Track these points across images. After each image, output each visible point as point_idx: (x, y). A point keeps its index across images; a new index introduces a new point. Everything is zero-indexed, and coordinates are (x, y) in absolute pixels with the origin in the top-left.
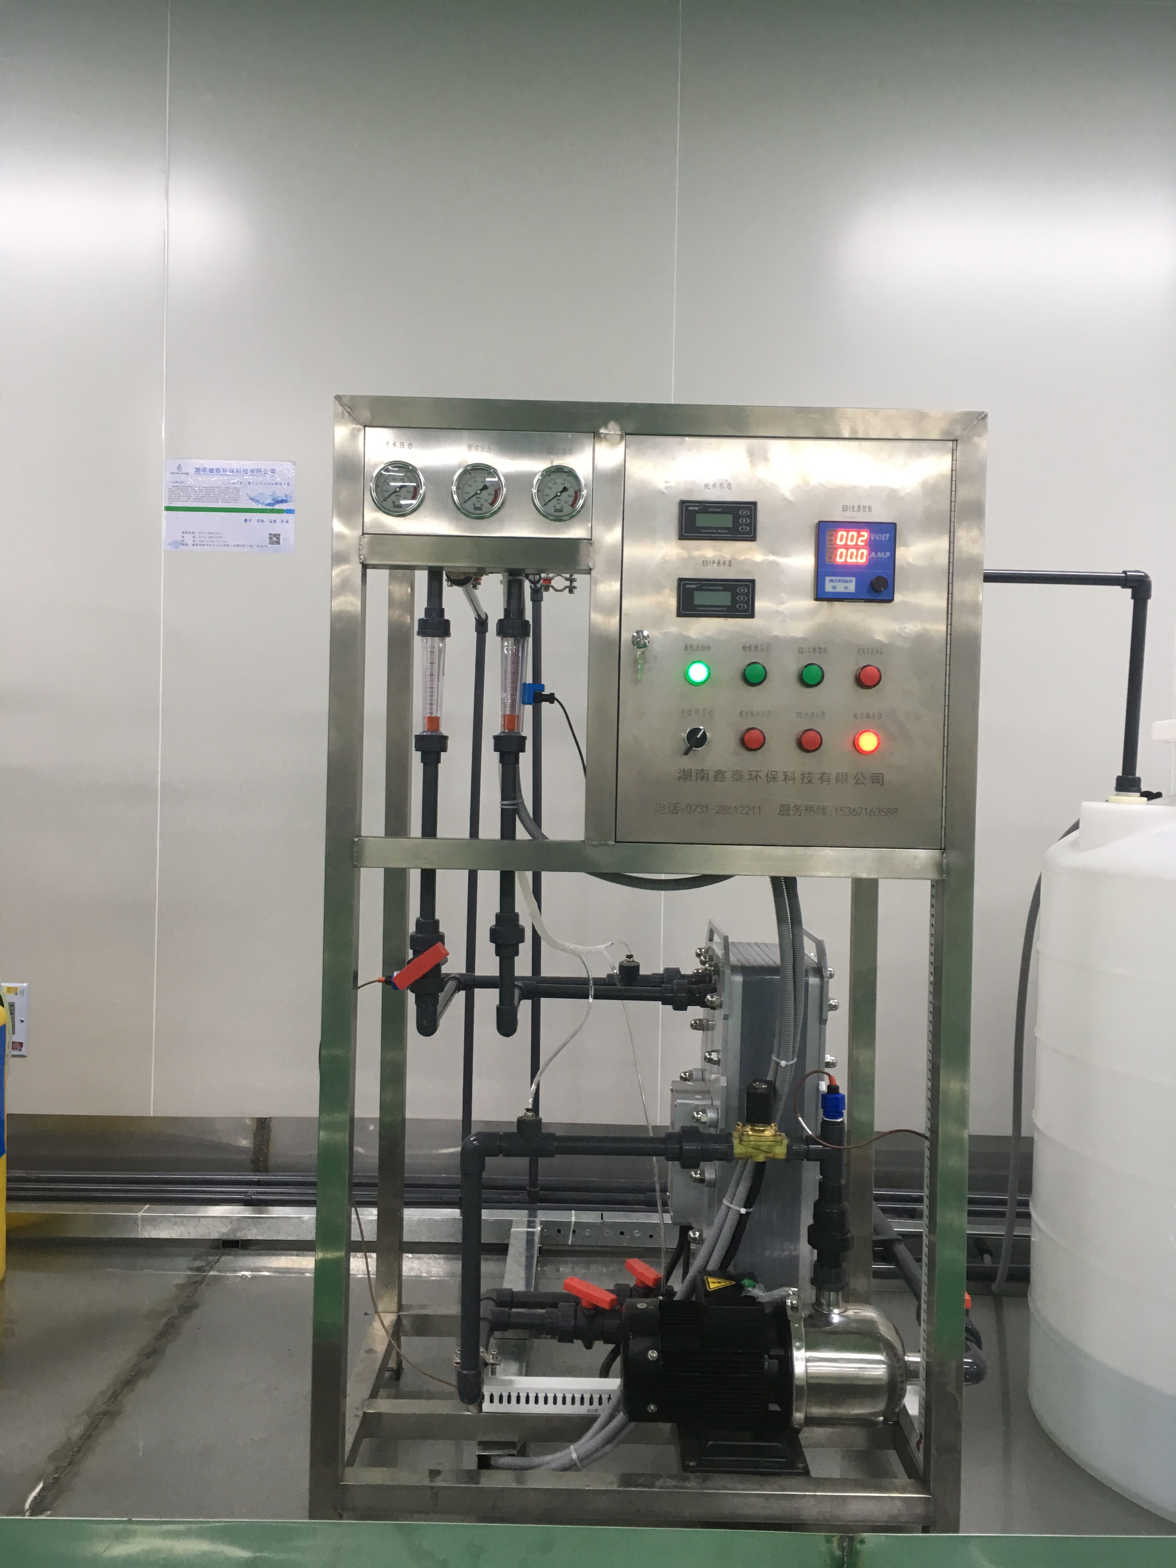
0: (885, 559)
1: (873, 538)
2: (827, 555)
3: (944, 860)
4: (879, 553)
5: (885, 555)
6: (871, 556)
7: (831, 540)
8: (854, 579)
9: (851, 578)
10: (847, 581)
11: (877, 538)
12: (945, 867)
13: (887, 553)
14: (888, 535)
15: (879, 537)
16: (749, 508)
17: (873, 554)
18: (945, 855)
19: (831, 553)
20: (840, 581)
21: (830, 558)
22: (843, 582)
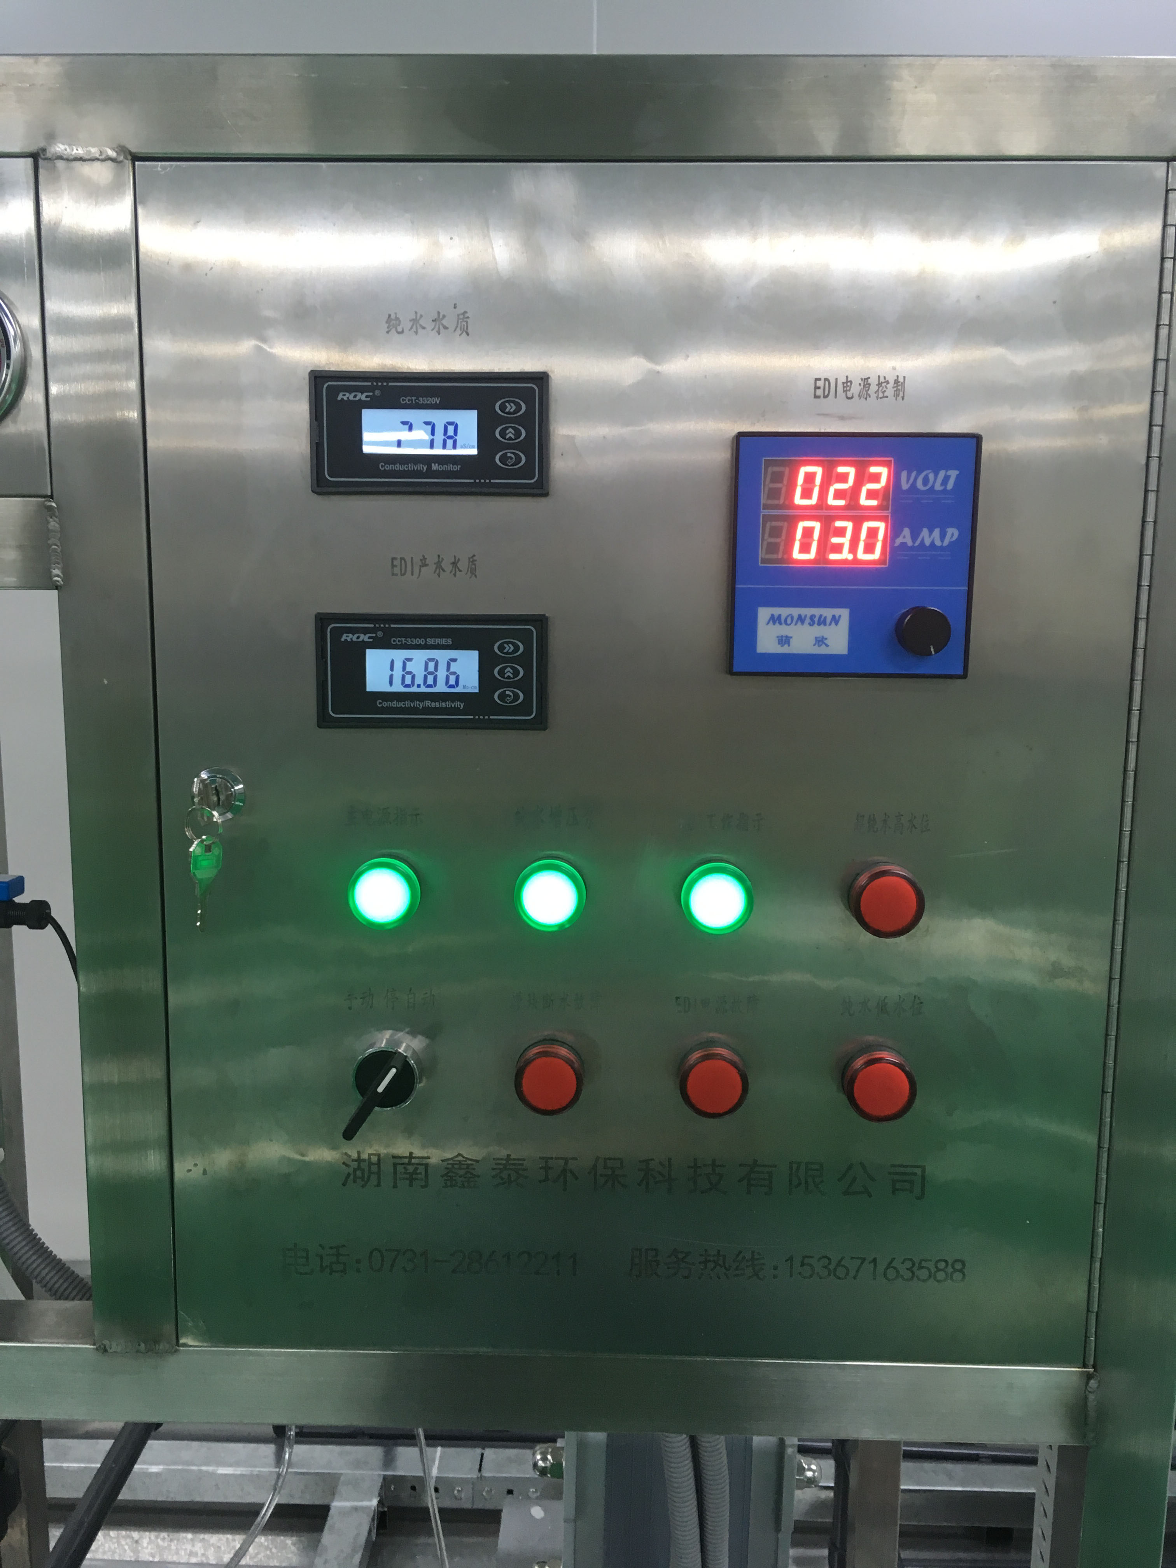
0: (942, 548)
1: (905, 486)
2: (765, 539)
3: (1091, 1397)
4: (925, 532)
5: (943, 536)
6: (898, 541)
7: (774, 494)
8: (844, 614)
9: (837, 612)
10: (822, 622)
11: (919, 484)
12: (1092, 1413)
13: (950, 531)
14: (953, 474)
15: (926, 481)
16: (527, 396)
17: (906, 536)
18: (1093, 1383)
19: (776, 532)
20: (801, 619)
21: (773, 548)
22: (812, 623)
